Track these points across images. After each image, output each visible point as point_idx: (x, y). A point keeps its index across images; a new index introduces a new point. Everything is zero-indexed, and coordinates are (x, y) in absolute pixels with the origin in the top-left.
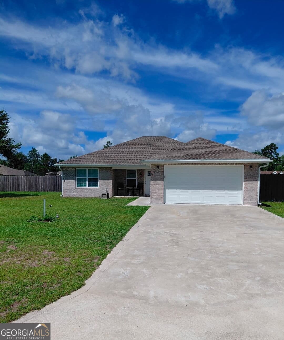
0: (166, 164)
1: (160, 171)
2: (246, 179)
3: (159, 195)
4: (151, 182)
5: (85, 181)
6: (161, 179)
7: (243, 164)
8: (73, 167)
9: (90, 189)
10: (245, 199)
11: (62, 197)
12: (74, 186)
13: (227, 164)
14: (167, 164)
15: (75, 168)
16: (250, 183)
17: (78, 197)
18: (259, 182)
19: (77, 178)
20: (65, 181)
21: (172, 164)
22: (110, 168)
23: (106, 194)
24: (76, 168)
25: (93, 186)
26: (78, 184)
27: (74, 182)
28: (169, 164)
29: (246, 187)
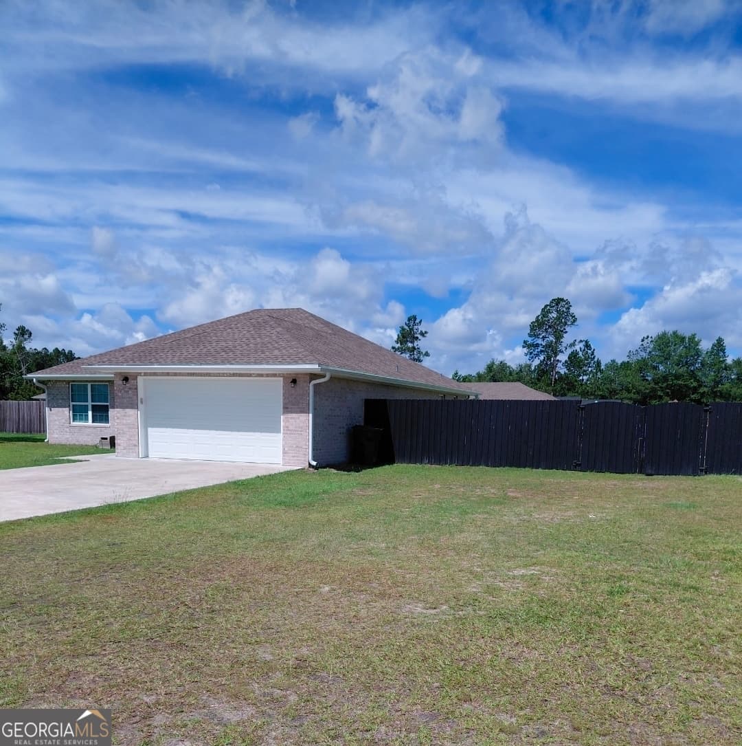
0: (140, 374)
1: (130, 389)
2: (287, 408)
3: (130, 439)
5: (86, 409)
6: (134, 406)
7: (279, 375)
8: (65, 381)
9: (95, 428)
10: (284, 453)
11: (47, 443)
12: (67, 421)
13: (250, 375)
15: (67, 382)
16: (294, 418)
17: (75, 445)
18: (311, 415)
19: (72, 404)
20: (51, 410)
24: (71, 384)
25: (100, 420)
26: (74, 417)
27: (68, 412)
29: (288, 427)
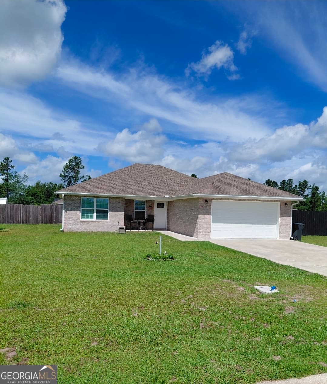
0: (213, 199)
1: (208, 205)
2: (282, 215)
3: (206, 230)
4: (199, 217)
5: (92, 212)
6: (209, 213)
7: (280, 201)
9: (98, 222)
10: (280, 233)
11: (63, 231)
12: (78, 218)
13: (267, 201)
14: (215, 199)
15: (79, 196)
16: (285, 219)
17: (84, 232)
18: (292, 218)
19: (81, 209)
20: (66, 212)
21: (219, 199)
22: (122, 198)
23: (123, 228)
24: (81, 198)
25: (102, 218)
26: (83, 216)
27: (79, 213)
28: (216, 199)
29: (282, 223)
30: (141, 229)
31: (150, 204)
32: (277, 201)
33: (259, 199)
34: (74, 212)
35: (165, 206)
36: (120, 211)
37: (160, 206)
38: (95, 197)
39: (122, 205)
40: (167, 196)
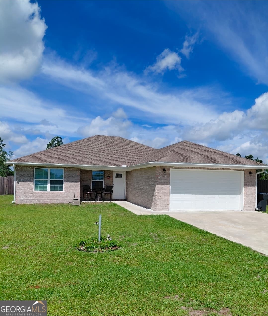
0: (172, 167)
1: (166, 175)
2: (246, 184)
3: (165, 201)
4: (156, 187)
5: (46, 183)
6: (167, 183)
7: (243, 170)
8: (31, 166)
9: (52, 193)
10: (245, 204)
11: (14, 203)
12: (31, 190)
13: (230, 169)
14: (174, 167)
15: (32, 167)
16: (249, 189)
17: (37, 204)
18: (256, 187)
19: (34, 179)
20: (18, 183)
21: (178, 168)
22: (78, 168)
23: (78, 200)
24: (34, 168)
25: (56, 189)
26: (36, 188)
27: (32, 185)
28: (175, 168)
29: (246, 193)
30: (98, 200)
31: (109, 173)
32: (241, 170)
33: (221, 168)
34: (26, 183)
35: (124, 176)
36: (76, 182)
37: (119, 176)
38: (48, 167)
39: (78, 175)
40: (124, 166)
